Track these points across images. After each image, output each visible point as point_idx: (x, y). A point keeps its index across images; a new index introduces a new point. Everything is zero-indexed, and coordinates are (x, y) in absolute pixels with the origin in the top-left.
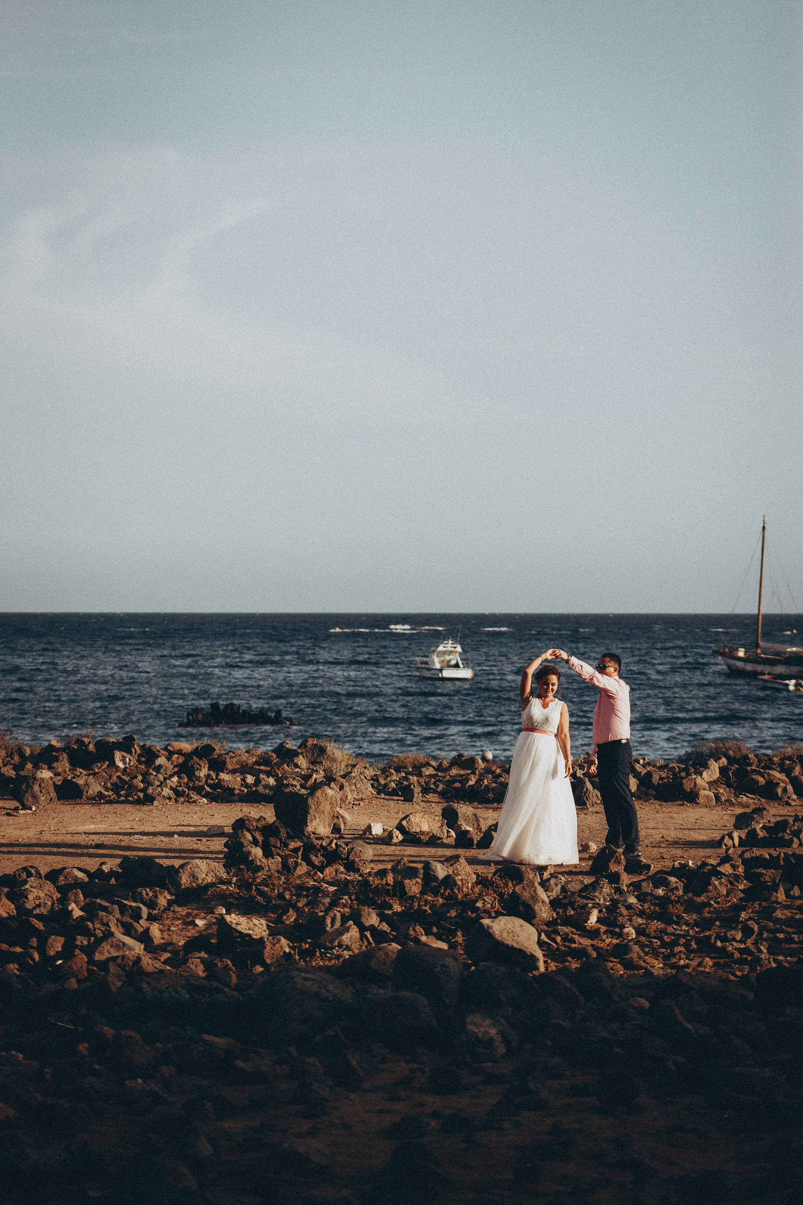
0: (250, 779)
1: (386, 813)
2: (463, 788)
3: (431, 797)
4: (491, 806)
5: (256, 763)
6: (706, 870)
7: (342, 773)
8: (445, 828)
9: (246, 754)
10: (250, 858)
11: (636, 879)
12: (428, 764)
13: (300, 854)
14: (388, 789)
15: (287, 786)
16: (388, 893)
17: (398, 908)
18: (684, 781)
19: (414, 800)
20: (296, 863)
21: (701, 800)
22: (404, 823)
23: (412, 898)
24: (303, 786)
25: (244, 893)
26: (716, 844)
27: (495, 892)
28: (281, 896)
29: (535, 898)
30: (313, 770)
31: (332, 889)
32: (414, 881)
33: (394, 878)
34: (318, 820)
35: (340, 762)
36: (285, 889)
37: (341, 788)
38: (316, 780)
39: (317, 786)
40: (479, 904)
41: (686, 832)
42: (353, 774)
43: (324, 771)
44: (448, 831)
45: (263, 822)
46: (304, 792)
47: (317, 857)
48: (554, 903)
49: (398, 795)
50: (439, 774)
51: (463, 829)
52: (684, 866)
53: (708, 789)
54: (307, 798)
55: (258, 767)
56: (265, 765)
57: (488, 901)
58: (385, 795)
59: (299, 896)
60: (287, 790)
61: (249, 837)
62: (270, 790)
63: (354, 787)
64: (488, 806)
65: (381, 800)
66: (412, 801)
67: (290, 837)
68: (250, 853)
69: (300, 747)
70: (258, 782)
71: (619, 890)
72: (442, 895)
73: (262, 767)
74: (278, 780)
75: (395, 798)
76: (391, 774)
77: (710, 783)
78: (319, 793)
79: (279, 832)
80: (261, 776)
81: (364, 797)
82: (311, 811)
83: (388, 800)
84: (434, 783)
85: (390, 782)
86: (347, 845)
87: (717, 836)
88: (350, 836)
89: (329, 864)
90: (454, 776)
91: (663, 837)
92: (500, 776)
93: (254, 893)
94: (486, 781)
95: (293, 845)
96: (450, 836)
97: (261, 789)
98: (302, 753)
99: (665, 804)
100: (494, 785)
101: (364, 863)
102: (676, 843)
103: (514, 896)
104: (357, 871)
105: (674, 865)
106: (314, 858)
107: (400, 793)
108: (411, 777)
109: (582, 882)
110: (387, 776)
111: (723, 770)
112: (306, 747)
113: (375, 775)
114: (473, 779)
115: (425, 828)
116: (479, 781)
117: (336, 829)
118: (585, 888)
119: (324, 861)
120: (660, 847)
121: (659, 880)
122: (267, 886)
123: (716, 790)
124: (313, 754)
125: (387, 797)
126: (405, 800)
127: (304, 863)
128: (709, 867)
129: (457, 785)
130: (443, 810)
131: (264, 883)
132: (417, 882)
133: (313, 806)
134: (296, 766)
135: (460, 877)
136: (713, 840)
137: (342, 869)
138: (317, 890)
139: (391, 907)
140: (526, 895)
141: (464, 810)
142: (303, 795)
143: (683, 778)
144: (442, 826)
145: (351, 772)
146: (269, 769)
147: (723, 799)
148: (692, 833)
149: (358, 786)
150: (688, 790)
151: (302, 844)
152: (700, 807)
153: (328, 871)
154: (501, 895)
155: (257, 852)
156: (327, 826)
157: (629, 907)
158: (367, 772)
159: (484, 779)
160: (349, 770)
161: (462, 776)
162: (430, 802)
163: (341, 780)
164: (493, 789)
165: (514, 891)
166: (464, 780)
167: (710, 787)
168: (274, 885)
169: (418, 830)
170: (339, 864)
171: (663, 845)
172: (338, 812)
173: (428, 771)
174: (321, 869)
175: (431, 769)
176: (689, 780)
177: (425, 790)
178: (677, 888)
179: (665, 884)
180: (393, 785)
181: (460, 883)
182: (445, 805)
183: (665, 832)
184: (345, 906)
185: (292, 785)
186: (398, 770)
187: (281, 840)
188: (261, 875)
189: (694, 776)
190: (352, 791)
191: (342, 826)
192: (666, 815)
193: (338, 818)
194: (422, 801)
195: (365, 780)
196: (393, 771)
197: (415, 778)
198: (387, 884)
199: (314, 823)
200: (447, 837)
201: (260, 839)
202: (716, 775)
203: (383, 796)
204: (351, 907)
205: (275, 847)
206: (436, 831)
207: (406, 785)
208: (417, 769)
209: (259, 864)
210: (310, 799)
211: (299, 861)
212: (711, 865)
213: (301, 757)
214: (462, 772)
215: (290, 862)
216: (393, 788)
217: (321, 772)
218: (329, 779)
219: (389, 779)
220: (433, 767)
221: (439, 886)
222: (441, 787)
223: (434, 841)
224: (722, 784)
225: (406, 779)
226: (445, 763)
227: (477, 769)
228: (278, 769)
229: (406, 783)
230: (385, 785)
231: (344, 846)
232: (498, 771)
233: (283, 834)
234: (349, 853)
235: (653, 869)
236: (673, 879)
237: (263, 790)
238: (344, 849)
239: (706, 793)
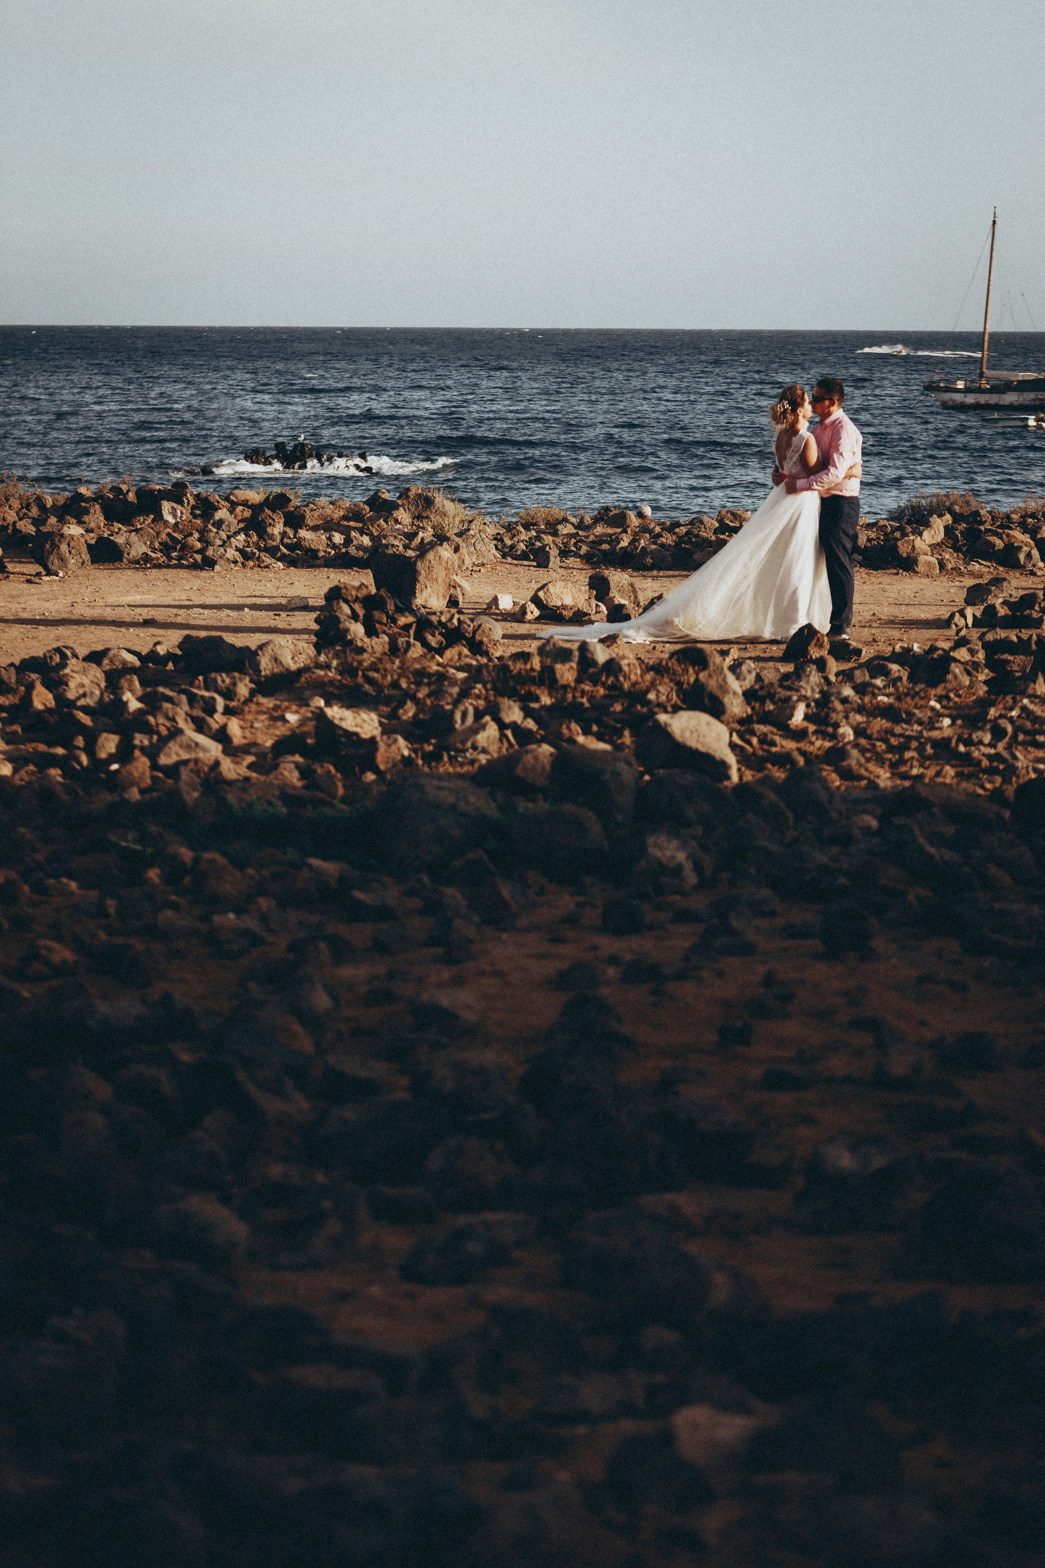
0: (338, 538)
1: (515, 583)
2: (612, 552)
3: (571, 561)
4: (650, 574)
5: (345, 518)
6: (935, 656)
7: (456, 531)
8: (594, 602)
9: (331, 506)
10: (349, 637)
11: (845, 666)
12: (565, 520)
13: (412, 632)
14: (516, 551)
15: (387, 546)
16: (533, 681)
17: (546, 700)
18: (899, 543)
19: (550, 566)
20: (408, 644)
21: (921, 568)
22: (541, 594)
23: (565, 687)
24: (406, 547)
25: (347, 681)
26: (947, 623)
27: (671, 680)
28: (395, 685)
29: (724, 688)
30: (418, 527)
31: (461, 675)
32: (567, 666)
33: (541, 662)
34: (429, 589)
35: (454, 517)
36: (400, 676)
37: (457, 549)
38: (422, 539)
39: (424, 549)
40: (652, 696)
41: (904, 608)
42: (471, 532)
43: (433, 527)
44: (597, 606)
45: (364, 592)
46: (410, 553)
47: (434, 636)
48: (749, 695)
49: (528, 559)
50: (580, 533)
51: (616, 602)
52: (908, 650)
53: (930, 553)
54: (415, 563)
55: (346, 523)
56: (356, 521)
57: (664, 692)
58: (513, 558)
59: (419, 684)
60: (390, 552)
61: (346, 609)
62: (365, 552)
63: (473, 549)
64: (645, 573)
65: (508, 566)
66: (547, 567)
67: (400, 610)
68: (347, 630)
69: (399, 498)
70: (348, 541)
71: (827, 679)
72: (604, 685)
73: (352, 524)
74: (372, 538)
75: (526, 563)
76: (519, 532)
77: (933, 546)
78: (430, 556)
79: (385, 604)
80: (353, 534)
81: (485, 561)
82: (421, 578)
83: (516, 565)
84: (575, 545)
85: (518, 542)
86: (472, 620)
87: (944, 613)
88: (471, 611)
89: (450, 644)
90: (599, 536)
91: (874, 614)
92: (659, 535)
93: (360, 680)
94: (642, 541)
95: (402, 621)
96: (599, 612)
97: (352, 550)
98: (403, 505)
99: (875, 572)
100: (653, 547)
101: (495, 645)
102: (892, 622)
103: (698, 686)
104: (486, 654)
105: (894, 649)
106: (430, 637)
107: (532, 557)
108: (544, 536)
109: (778, 670)
110: (514, 536)
111: (948, 530)
112: (408, 497)
113: (498, 534)
114: (625, 539)
115: (568, 601)
116: (634, 541)
117: (453, 602)
118: (786, 677)
119: (442, 642)
120: (870, 626)
121: (877, 666)
122: (377, 671)
123: (941, 555)
124: (417, 506)
125: (515, 562)
126: (539, 566)
127: (418, 644)
128: (940, 652)
129: (605, 547)
130: (590, 578)
131: (374, 667)
132: (571, 668)
133: (423, 572)
134: (397, 521)
135: (626, 661)
136: (939, 619)
137: (466, 651)
138: (442, 677)
139: (537, 699)
140: (712, 684)
141: (618, 578)
142: (410, 558)
143: (898, 540)
144: (590, 598)
145: (469, 530)
146: (361, 525)
147: (949, 566)
148: (911, 609)
149: (478, 547)
150: (905, 555)
151: (415, 620)
152: (920, 577)
153: (448, 654)
154: (679, 684)
155: (357, 630)
156: (441, 598)
157: (845, 701)
158: (488, 530)
159: (639, 539)
160: (466, 527)
161: (610, 535)
162: (570, 568)
163: (457, 539)
164: (652, 552)
165: (697, 680)
166: (614, 540)
167: (932, 551)
168: (386, 670)
169: (559, 604)
170: (462, 644)
171: (874, 625)
172: (454, 581)
173: (565, 529)
174: (440, 651)
175: (569, 526)
176: (907, 542)
177: (564, 553)
178: (900, 679)
179: (886, 673)
180: (522, 546)
181: (626, 669)
182: (590, 572)
183: (876, 609)
184: (478, 697)
185: (393, 546)
186: (527, 527)
187: (387, 614)
188: (367, 659)
189: (912, 538)
190: (470, 553)
191: (460, 599)
192: (876, 587)
193: (454, 587)
194: (561, 567)
195: (487, 540)
196: (520, 528)
197: (551, 538)
198: (532, 669)
199: (425, 594)
200: (596, 612)
201: (361, 612)
202: (940, 536)
203: (509, 560)
204: (486, 699)
205: (380, 623)
206: (583, 605)
207: (539, 547)
208: (552, 527)
209: (359, 644)
210: (419, 563)
211: (412, 641)
212: (943, 649)
213: (401, 509)
214: (610, 531)
215: (400, 643)
216: (523, 551)
217: (429, 529)
218: (441, 538)
219: (516, 539)
220: (572, 524)
221: (600, 673)
222: (584, 549)
223: (580, 618)
224: (948, 547)
225: (538, 538)
226: (588, 520)
227: (629, 526)
228: (373, 526)
229: (538, 544)
230: (512, 547)
231: (468, 622)
232: (658, 529)
233: (391, 606)
234: (474, 632)
235: (867, 653)
236: (894, 667)
237: (355, 551)
238: (469, 626)
239: (926, 559)
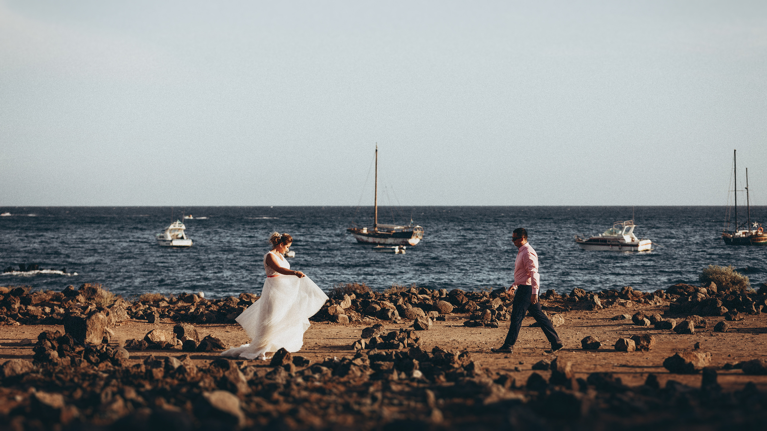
0: (48, 310)
1: (137, 331)
2: (186, 315)
3: (166, 320)
4: (205, 325)
5: (52, 300)
6: (345, 363)
7: (108, 305)
8: (176, 339)
9: (45, 294)
10: (50, 358)
11: (300, 369)
12: (163, 300)
13: (82, 355)
14: (138, 315)
15: (72, 313)
16: (142, 377)
17: (148, 387)
18: (329, 308)
19: (155, 322)
20: (80, 361)
21: (340, 321)
22: (149, 336)
23: (158, 380)
24: (82, 313)
25: (48, 379)
26: (353, 347)
27: (211, 376)
28: (72, 380)
29: (237, 379)
30: (89, 304)
31: (105, 375)
32: (159, 369)
33: (146, 368)
34: (93, 334)
35: (107, 299)
36: (75, 376)
37: (108, 314)
38: (91, 309)
39: (91, 313)
40: (201, 384)
41: (331, 340)
42: (115, 306)
43: (96, 304)
44: (178, 341)
45: (58, 335)
46: (83, 316)
47: (93, 356)
48: (250, 383)
49: (144, 319)
50: (171, 306)
51: (187, 339)
52: (332, 360)
53: (344, 313)
54: (86, 320)
55: (52, 302)
56: (57, 301)
57: (207, 382)
58: (136, 319)
59: (84, 380)
60: (73, 315)
61: (49, 344)
62: (61, 317)
63: (116, 314)
64: (203, 325)
65: (134, 322)
66: (153, 322)
67: (77, 344)
68: (50, 354)
69: (80, 289)
70: (53, 311)
71: (290, 375)
72: (177, 379)
73: (55, 303)
74: (65, 309)
75: (143, 321)
76: (140, 306)
77: (346, 310)
78: (93, 317)
79: (69, 341)
80: (55, 307)
81: (122, 320)
82: (88, 329)
83: (138, 322)
84: (168, 311)
85: (139, 310)
86: (113, 349)
87: (351, 342)
88: (114, 345)
89: (102, 361)
90: (180, 307)
91: (316, 343)
92: (210, 306)
93: (54, 378)
94: (201, 309)
95: (78, 349)
96: (179, 344)
97: (55, 315)
98: (81, 293)
99: (317, 323)
100: (207, 312)
101: (125, 361)
102: (325, 347)
103: (224, 378)
104: (120, 365)
105: (325, 360)
106: (92, 358)
107: (146, 318)
108: (152, 308)
109: (266, 371)
110: (137, 307)
111: (353, 302)
112: (84, 289)
113: (129, 307)
114: (193, 308)
115: (163, 339)
116: (197, 309)
117: (105, 341)
118: (270, 373)
119: (98, 360)
120: (314, 349)
121: (316, 368)
122: (63, 373)
123: (350, 314)
124: (88, 294)
125: (137, 320)
126: (149, 322)
127: (85, 361)
128: (347, 361)
129: (183, 312)
130: (174, 327)
131: (61, 372)
132: (161, 371)
133: (89, 325)
134: (78, 301)
135: (188, 367)
136: (348, 345)
137: (110, 364)
138: (95, 376)
139: (143, 386)
140: (231, 377)
141: (188, 327)
142: (84, 318)
143: (329, 307)
144: (174, 337)
145: (114, 304)
146: (60, 303)
147: (354, 319)
148: (335, 341)
149: (119, 313)
150: (332, 314)
151: (84, 349)
152: (340, 325)
153: (101, 365)
154: (215, 378)
155: (55, 354)
156: (99, 339)
157: (298, 384)
158: (124, 305)
159: (200, 308)
160: (112, 303)
161: (185, 307)
162: (165, 323)
163: (108, 309)
164: (206, 314)
165: (224, 376)
166: (187, 309)
167: (345, 312)
168: (67, 373)
169: (158, 340)
170: (108, 361)
171: (316, 348)
172: (106, 330)
173: (163, 304)
174: (97, 364)
175: (165, 302)
176: (332, 307)
177: (162, 316)
178: (326, 374)
179: (320, 371)
180: (141, 313)
181: (188, 370)
182: (175, 325)
183: (317, 341)
184: (114, 386)
185: (75, 313)
186: (144, 303)
187: (70, 346)
188: (58, 369)
189: (335, 305)
190: (114, 316)
191: (109, 338)
192: (318, 330)
193: (106, 333)
194: (160, 323)
195: (123, 310)
196: (140, 304)
197: (155, 308)
198: (141, 372)
199: (91, 337)
200: (177, 345)
201: (56, 345)
202: (349, 304)
203: (134, 319)
204: (118, 387)
205: (66, 350)
206: (170, 340)
207: (149, 313)
208: (156, 303)
209: (55, 361)
210: (87, 321)
211: (82, 359)
212: (349, 359)
213: (80, 295)
214: (185, 304)
215: (76, 360)
216: (141, 315)
217: (94, 304)
218: (100, 309)
219: (138, 309)
220: (167, 301)
221: (175, 373)
222: (172, 313)
223: (169, 347)
224: (353, 310)
225: (149, 308)
226: (174, 299)
227: (195, 302)
228: (66, 304)
229: (149, 311)
230: (136, 313)
231: (111, 350)
232: (209, 303)
233: (72, 342)
234: (114, 355)
235: (311, 363)
236: (324, 368)
237: (56, 316)
238: (111, 351)
239: (342, 316)
